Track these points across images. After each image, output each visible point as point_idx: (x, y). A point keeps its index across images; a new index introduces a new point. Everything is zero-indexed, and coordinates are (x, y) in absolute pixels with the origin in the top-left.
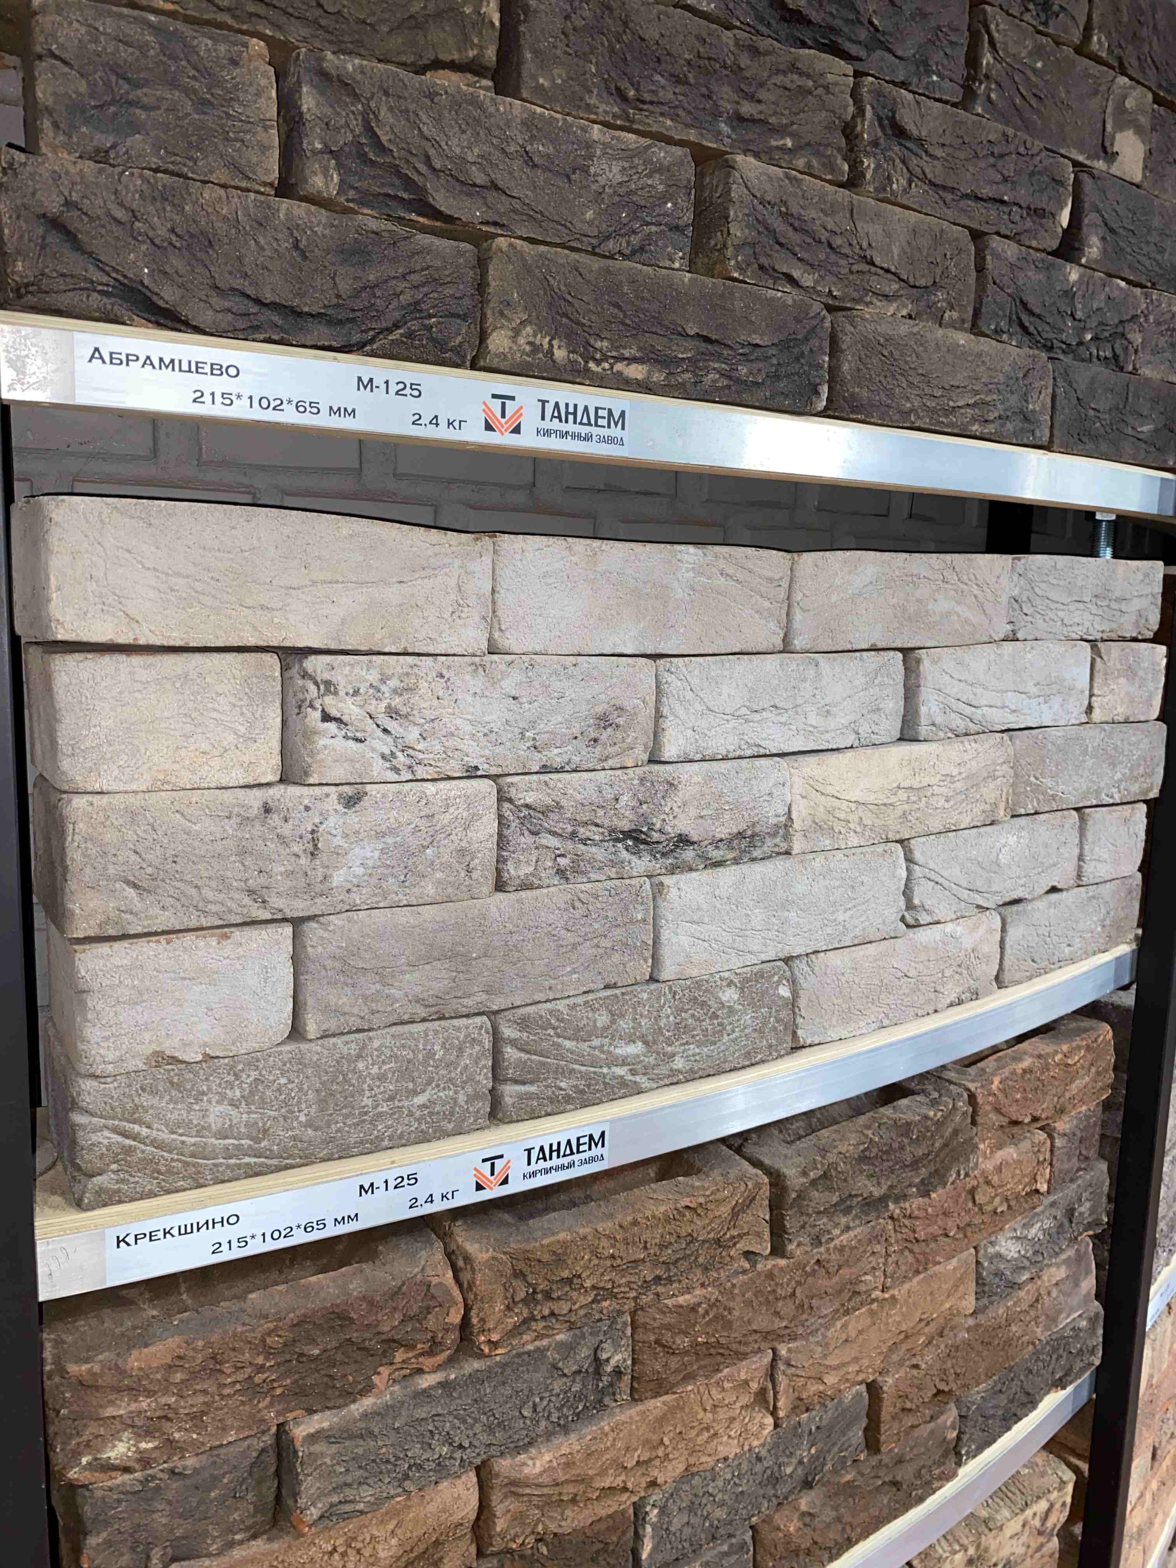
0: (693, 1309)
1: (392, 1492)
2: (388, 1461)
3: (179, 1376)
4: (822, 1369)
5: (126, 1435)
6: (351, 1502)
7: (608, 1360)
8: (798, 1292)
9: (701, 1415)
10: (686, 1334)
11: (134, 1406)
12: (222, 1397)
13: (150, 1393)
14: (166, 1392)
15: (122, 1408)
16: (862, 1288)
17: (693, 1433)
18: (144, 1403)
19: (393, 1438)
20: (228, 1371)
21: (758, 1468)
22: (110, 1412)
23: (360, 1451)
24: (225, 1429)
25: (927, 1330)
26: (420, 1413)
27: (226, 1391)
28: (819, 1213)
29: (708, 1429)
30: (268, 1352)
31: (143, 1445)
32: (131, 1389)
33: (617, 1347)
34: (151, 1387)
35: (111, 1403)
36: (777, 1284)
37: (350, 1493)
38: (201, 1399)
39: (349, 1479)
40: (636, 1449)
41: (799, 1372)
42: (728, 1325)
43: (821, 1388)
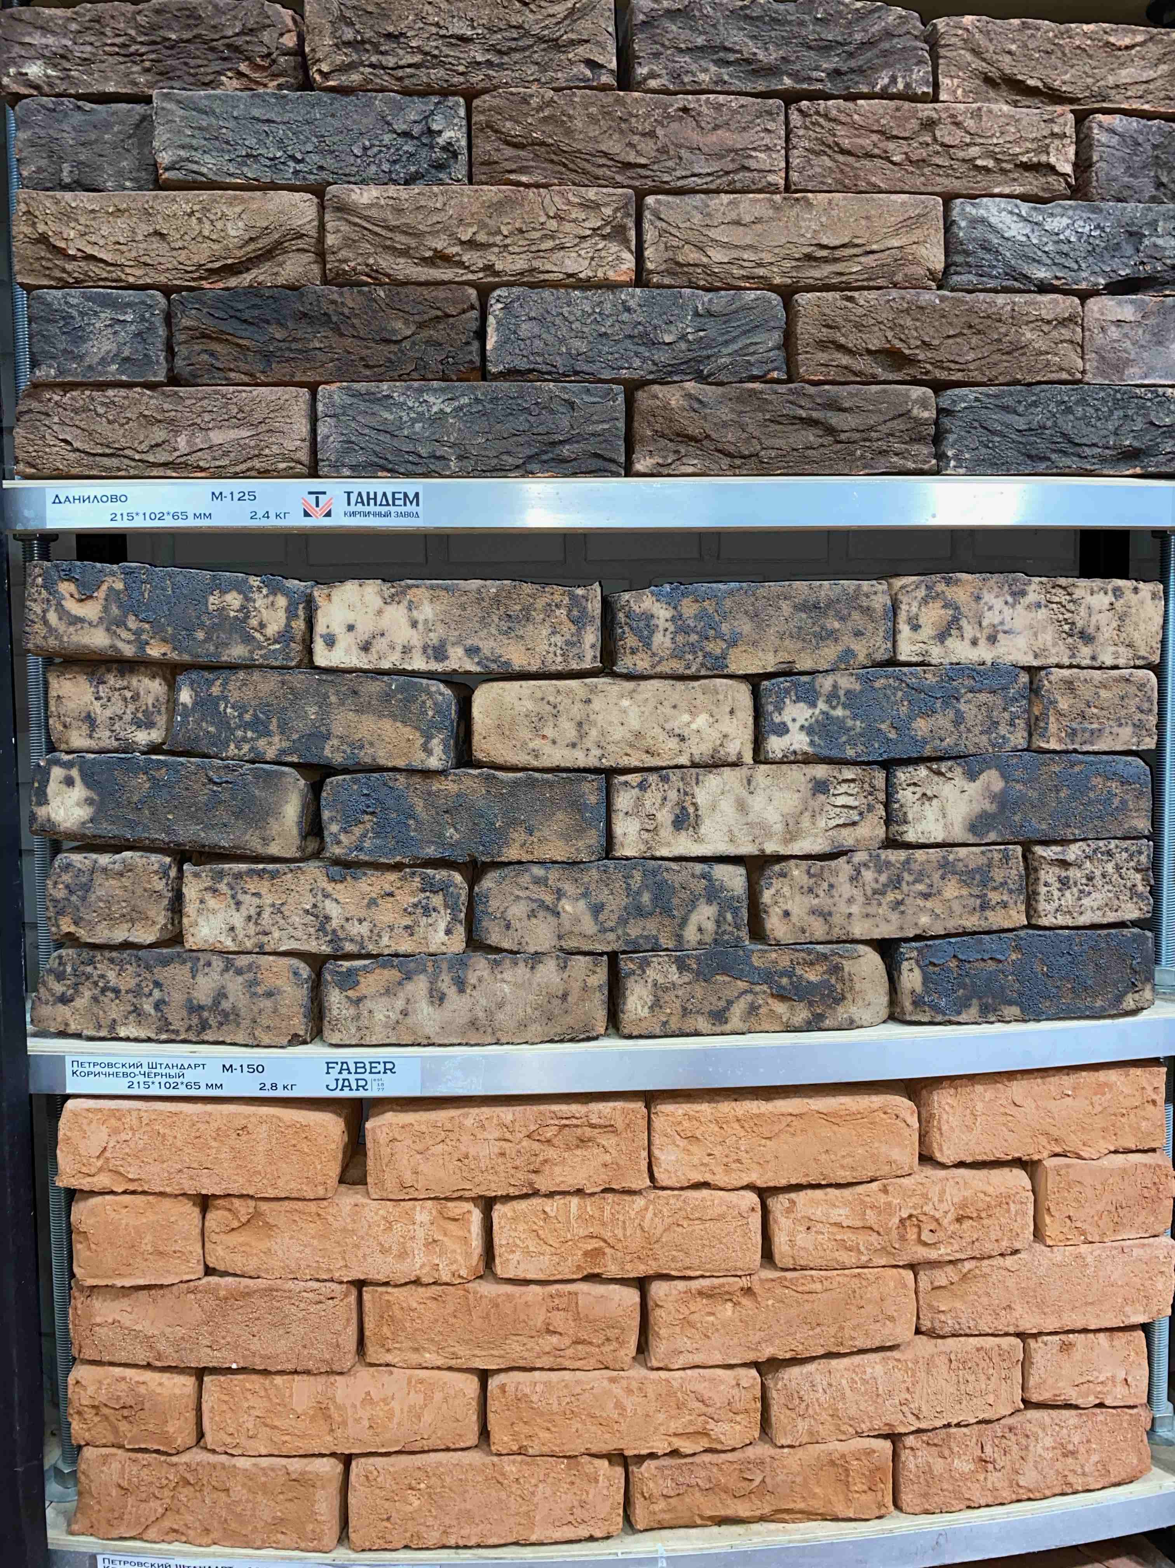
0: (525, 100)
1: (232, 170)
2: (227, 143)
3: (74, 26)
4: (705, 239)
5: (39, 62)
6: (196, 162)
7: (440, 132)
8: (660, 132)
9: (543, 219)
10: (518, 122)
11: (44, 41)
12: (106, 53)
13: (53, 33)
14: (65, 36)
15: (37, 39)
16: (753, 164)
17: (537, 235)
18: (50, 40)
19: (232, 124)
20: (109, 34)
21: (625, 317)
22: (27, 40)
23: (204, 124)
24: (107, 79)
25: (862, 259)
26: (256, 112)
27: (107, 48)
28: (680, 50)
29: (553, 238)
30: (138, 27)
31: (49, 72)
32: (42, 28)
33: (450, 125)
34: (55, 29)
35: (30, 34)
36: (631, 115)
37: (197, 155)
38: (88, 48)
39: (194, 142)
40: (470, 225)
41: (674, 231)
42: (569, 132)
43: (705, 260)
